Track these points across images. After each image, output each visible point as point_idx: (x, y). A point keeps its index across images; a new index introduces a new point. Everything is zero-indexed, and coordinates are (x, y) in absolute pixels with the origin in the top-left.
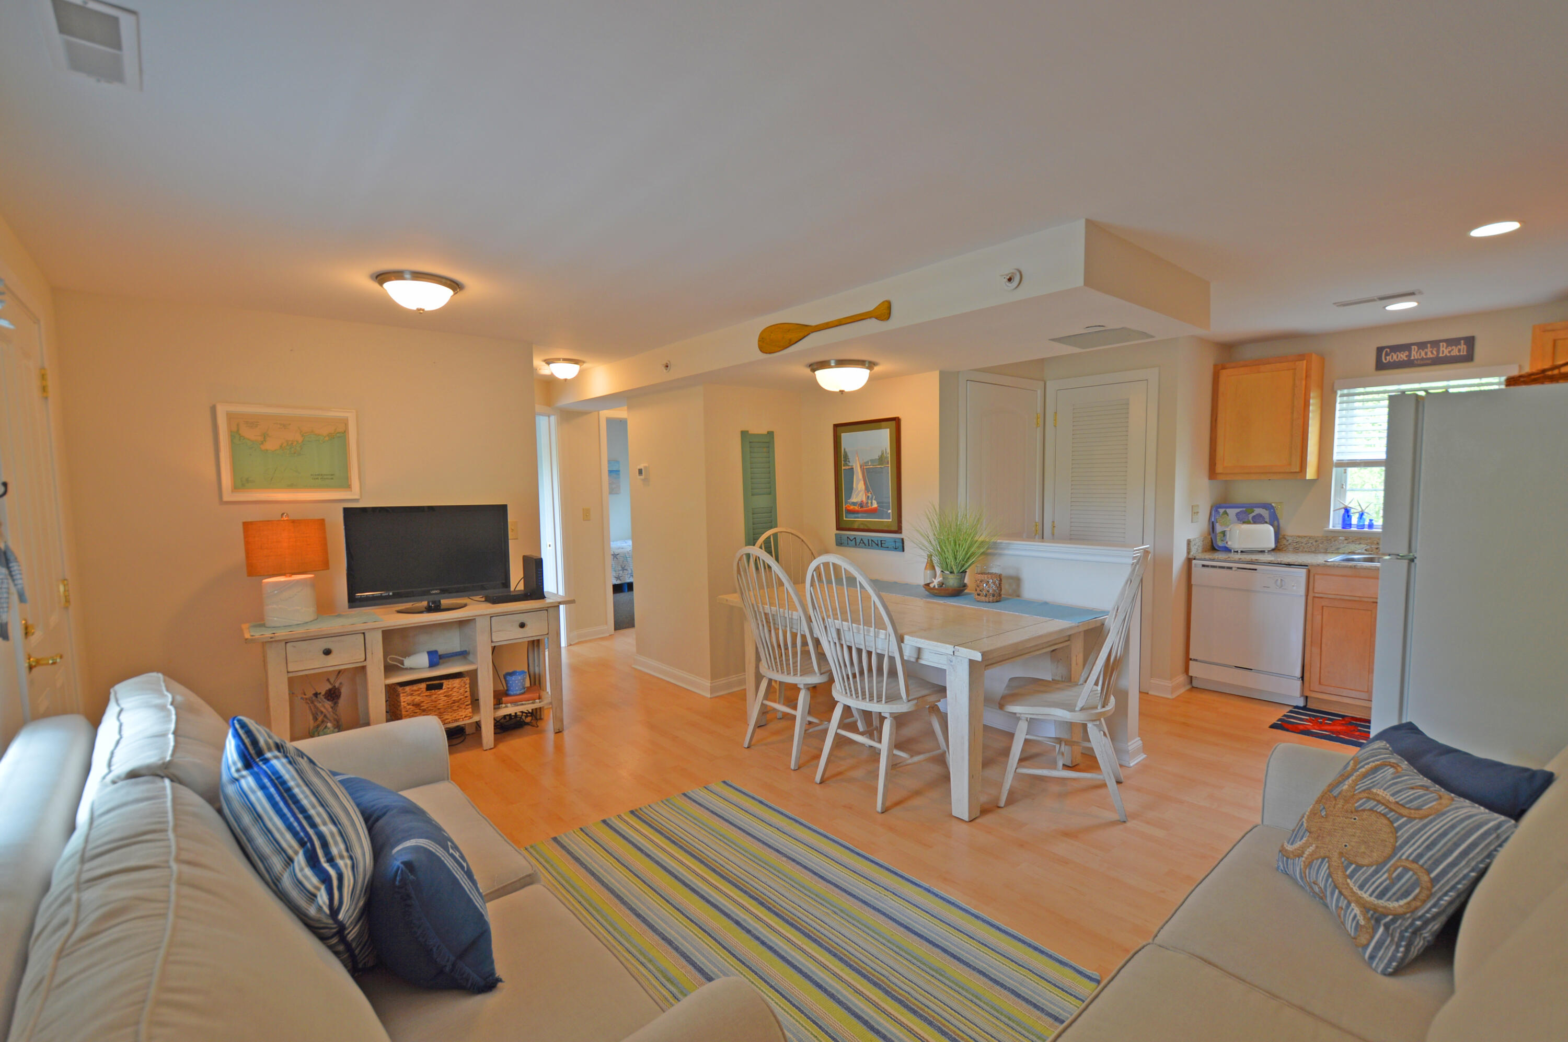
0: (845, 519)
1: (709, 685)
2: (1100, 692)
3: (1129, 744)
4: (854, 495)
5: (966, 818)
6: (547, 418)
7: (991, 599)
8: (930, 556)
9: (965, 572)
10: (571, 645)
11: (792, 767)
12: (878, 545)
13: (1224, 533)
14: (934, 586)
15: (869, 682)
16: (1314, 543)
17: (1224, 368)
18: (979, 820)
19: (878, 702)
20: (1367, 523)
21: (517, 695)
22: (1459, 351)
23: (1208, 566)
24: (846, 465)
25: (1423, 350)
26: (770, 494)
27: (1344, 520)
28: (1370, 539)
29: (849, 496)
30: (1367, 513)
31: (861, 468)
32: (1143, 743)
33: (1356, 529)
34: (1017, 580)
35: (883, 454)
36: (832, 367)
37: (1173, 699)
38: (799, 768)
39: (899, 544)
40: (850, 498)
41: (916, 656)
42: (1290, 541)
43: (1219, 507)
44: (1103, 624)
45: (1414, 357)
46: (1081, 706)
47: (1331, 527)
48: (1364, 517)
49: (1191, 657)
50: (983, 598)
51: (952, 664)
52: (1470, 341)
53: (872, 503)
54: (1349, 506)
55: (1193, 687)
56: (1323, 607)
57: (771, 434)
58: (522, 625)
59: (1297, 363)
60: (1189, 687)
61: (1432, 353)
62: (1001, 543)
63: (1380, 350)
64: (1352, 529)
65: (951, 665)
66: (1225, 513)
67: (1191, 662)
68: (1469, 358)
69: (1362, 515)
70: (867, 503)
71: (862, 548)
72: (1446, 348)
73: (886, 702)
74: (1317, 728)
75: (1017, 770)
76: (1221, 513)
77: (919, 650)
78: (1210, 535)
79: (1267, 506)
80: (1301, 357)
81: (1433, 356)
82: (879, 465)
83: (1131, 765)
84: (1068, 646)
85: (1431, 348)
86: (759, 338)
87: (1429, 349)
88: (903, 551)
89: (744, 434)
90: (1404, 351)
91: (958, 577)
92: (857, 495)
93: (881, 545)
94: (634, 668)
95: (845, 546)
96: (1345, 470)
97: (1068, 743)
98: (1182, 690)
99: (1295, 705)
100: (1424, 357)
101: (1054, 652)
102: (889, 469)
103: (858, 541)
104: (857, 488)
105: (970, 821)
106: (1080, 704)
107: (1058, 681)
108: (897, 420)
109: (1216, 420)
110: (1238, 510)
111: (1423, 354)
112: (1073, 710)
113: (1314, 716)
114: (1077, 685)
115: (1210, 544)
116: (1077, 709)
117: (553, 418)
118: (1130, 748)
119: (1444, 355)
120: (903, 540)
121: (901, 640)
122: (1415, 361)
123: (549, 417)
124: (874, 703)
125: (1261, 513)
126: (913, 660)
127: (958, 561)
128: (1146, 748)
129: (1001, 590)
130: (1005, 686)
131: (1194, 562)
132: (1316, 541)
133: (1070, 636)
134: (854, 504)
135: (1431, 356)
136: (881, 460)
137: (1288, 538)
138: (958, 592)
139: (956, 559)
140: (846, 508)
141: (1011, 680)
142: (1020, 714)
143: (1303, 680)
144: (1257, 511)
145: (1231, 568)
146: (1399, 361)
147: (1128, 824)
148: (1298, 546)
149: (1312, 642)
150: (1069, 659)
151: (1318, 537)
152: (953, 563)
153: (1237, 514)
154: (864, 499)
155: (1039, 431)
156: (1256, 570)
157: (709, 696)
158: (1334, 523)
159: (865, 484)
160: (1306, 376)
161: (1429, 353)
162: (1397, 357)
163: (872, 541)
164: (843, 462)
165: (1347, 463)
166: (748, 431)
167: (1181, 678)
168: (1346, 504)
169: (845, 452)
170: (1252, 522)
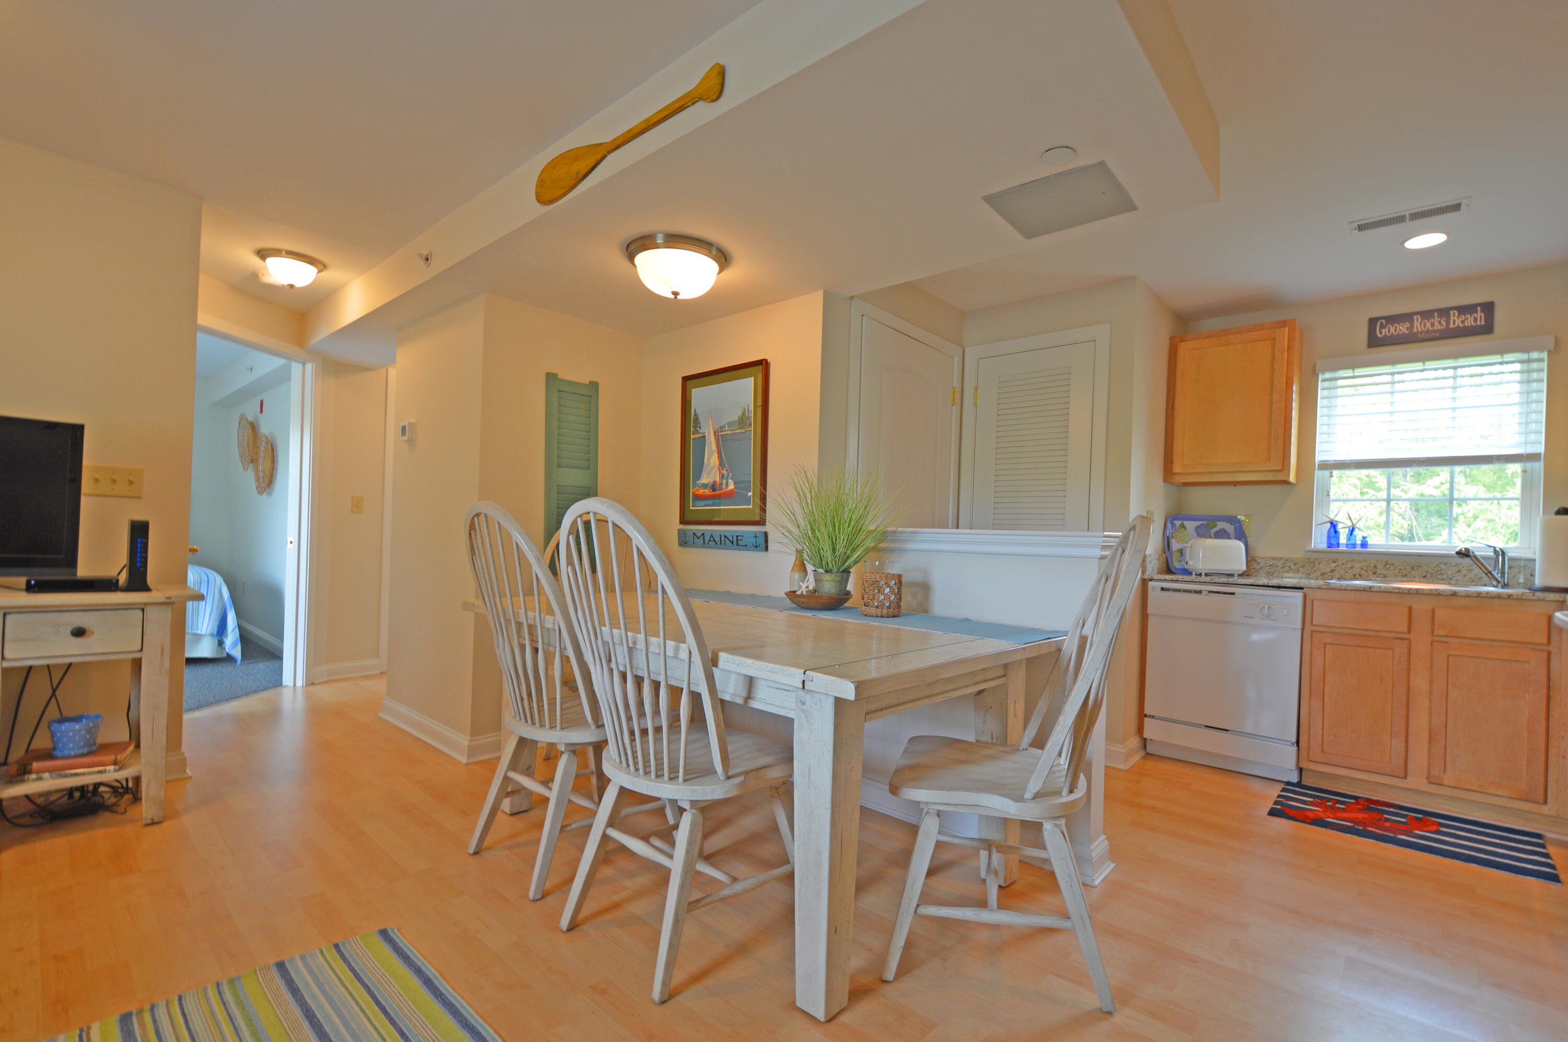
0: (691, 508)
1: (466, 743)
2: (1067, 768)
3: (1093, 847)
4: (704, 474)
5: (820, 1015)
6: (301, 365)
7: (885, 611)
8: (799, 552)
9: (847, 572)
10: (313, 684)
11: (531, 895)
12: (732, 542)
13: (1181, 551)
14: (802, 593)
15: (655, 741)
16: (1293, 567)
17: (1182, 340)
18: (845, 1018)
19: (670, 779)
20: (1359, 542)
21: (69, 757)
22: (1475, 320)
23: (1168, 590)
24: (696, 432)
25: (1428, 321)
26: (588, 468)
27: (1329, 537)
28: (1365, 561)
29: (698, 476)
30: (1359, 529)
31: (715, 435)
32: (1110, 844)
33: (1345, 549)
34: (925, 588)
35: (744, 413)
36: (656, 247)
37: (1127, 771)
38: (543, 897)
39: (761, 540)
40: (699, 479)
41: (745, 694)
42: (1262, 564)
43: (1175, 517)
44: (1060, 650)
45: (1417, 328)
46: (1036, 790)
47: (1313, 547)
48: (1355, 533)
49: (1146, 712)
50: (873, 611)
51: (804, 707)
52: (1488, 308)
53: (727, 484)
54: (1336, 519)
55: (1147, 753)
56: (1325, 644)
57: (594, 385)
58: (79, 632)
59: (1277, 330)
60: (1142, 753)
61: (1440, 323)
62: (902, 532)
63: (1373, 322)
64: (1340, 548)
65: (803, 711)
66: (1183, 526)
67: (1146, 719)
68: (1488, 329)
69: (1352, 531)
70: (721, 484)
71: (711, 548)
72: (1458, 318)
73: (685, 781)
74: (1331, 816)
75: (918, 911)
76: (1178, 526)
77: (751, 682)
78: (1165, 553)
79: (1232, 520)
80: (1283, 324)
81: (1442, 327)
82: (738, 429)
83: (1096, 883)
84: (1004, 684)
85: (1438, 317)
86: (538, 182)
87: (1436, 319)
88: (767, 549)
89: (551, 377)
90: (1404, 323)
91: (837, 579)
92: (708, 474)
93: (736, 543)
94: (381, 719)
95: (691, 546)
96: (1331, 473)
97: (1001, 848)
98: (1137, 758)
99: (1286, 780)
100: (1430, 328)
101: (979, 696)
102: (753, 432)
103: (707, 538)
104: (709, 464)
105: (829, 1021)
106: (1033, 787)
107: (987, 743)
108: (763, 364)
109: (1173, 407)
110: (1199, 523)
111: (1428, 325)
112: (1019, 799)
113: (1318, 797)
114: (1018, 750)
115: (1165, 564)
116: (1028, 795)
117: (309, 367)
118: (1094, 854)
119: (1456, 325)
120: (766, 534)
121: (711, 662)
122: (1419, 335)
123: (304, 364)
124: (663, 782)
125: (1226, 528)
126: (739, 701)
127: (837, 554)
128: (1114, 853)
129: (900, 599)
130: (902, 751)
131: (1150, 583)
132: (1295, 564)
133: (1006, 666)
134: (705, 486)
135: (1439, 327)
136: (742, 421)
137: (1259, 560)
138: (837, 603)
139: (834, 550)
140: (693, 492)
141: (913, 740)
142: (927, 803)
143: (1298, 745)
144: (1221, 525)
145: (1200, 592)
146: (1398, 335)
147: (1117, 1019)
148: (1271, 570)
149: (1310, 693)
150: (1004, 707)
151: (1298, 559)
152: (829, 559)
153: (1197, 528)
154: (718, 479)
155: (956, 409)
156: (1233, 594)
157: (464, 760)
158: (1319, 541)
159: (720, 457)
160: (1289, 348)
161: (1437, 324)
162: (1396, 330)
163: (725, 536)
164: (692, 429)
165: (1334, 464)
166: (557, 375)
167: (1134, 742)
168: (1332, 516)
169: (696, 415)
170: (1214, 537)
